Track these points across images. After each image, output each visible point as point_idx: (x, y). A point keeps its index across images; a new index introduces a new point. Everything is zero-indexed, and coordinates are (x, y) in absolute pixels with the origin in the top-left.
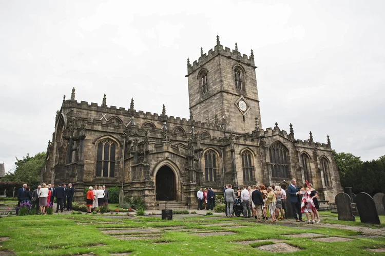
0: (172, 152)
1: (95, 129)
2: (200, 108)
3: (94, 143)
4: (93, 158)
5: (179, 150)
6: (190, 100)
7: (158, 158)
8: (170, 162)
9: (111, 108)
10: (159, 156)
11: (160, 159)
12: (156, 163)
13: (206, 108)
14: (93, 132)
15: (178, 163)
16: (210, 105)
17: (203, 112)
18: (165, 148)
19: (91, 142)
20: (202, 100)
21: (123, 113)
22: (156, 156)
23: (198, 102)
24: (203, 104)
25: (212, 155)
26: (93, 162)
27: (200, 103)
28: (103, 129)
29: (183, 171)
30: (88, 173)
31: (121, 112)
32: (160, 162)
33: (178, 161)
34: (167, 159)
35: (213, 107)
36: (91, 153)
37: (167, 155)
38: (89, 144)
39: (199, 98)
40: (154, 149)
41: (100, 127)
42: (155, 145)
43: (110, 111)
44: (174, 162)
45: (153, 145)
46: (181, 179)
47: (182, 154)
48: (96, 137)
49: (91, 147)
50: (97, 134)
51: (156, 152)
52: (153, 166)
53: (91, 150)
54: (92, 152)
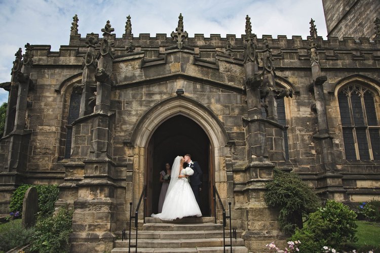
0: (199, 76)
1: (61, 63)
2: (346, 25)
3: (58, 92)
4: (54, 122)
5: (221, 69)
6: (327, 21)
7: (150, 95)
8: (190, 106)
9: (139, 38)
10: (156, 89)
11: (157, 98)
12: (144, 108)
13: (357, 20)
14: (57, 71)
15: (216, 107)
16: (365, 11)
17: (351, 30)
18: (173, 67)
19: (53, 89)
20: (348, 9)
21: (162, 42)
22: (144, 90)
23: (341, 17)
24: (349, 17)
25: (362, 93)
26: (54, 129)
27: (345, 17)
28: (79, 61)
29: (235, 129)
30: (43, 151)
31: (159, 42)
32: (156, 107)
33: (218, 101)
34: (180, 95)
35: (371, 11)
36: (50, 112)
37: (179, 84)
38: (48, 94)
39: (341, 9)
40: (138, 72)
41: (72, 58)
42: (144, 62)
43: (138, 42)
44: (204, 103)
45: (137, 64)
46: (227, 150)
47: (232, 79)
48: (62, 79)
49: (50, 99)
50: (67, 73)
51: (144, 78)
52: (134, 119)
53: (51, 105)
54: (54, 109)
